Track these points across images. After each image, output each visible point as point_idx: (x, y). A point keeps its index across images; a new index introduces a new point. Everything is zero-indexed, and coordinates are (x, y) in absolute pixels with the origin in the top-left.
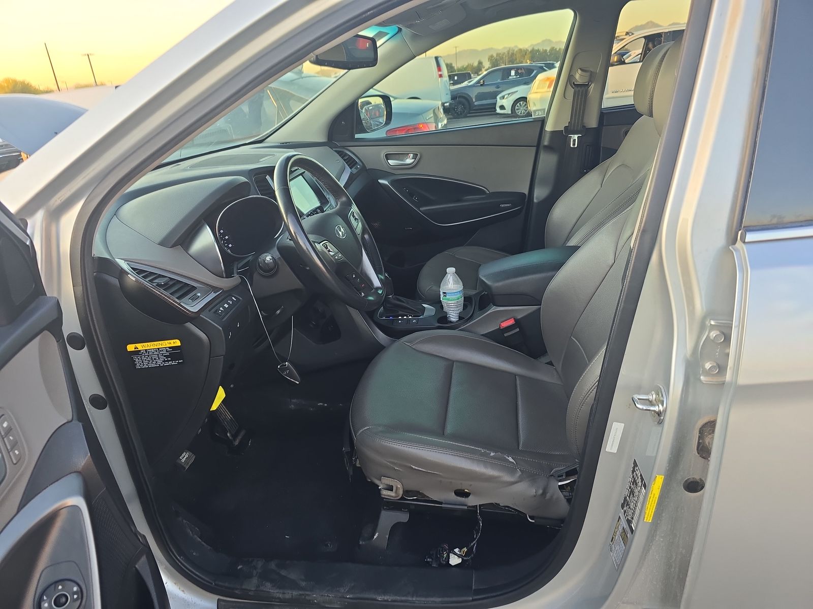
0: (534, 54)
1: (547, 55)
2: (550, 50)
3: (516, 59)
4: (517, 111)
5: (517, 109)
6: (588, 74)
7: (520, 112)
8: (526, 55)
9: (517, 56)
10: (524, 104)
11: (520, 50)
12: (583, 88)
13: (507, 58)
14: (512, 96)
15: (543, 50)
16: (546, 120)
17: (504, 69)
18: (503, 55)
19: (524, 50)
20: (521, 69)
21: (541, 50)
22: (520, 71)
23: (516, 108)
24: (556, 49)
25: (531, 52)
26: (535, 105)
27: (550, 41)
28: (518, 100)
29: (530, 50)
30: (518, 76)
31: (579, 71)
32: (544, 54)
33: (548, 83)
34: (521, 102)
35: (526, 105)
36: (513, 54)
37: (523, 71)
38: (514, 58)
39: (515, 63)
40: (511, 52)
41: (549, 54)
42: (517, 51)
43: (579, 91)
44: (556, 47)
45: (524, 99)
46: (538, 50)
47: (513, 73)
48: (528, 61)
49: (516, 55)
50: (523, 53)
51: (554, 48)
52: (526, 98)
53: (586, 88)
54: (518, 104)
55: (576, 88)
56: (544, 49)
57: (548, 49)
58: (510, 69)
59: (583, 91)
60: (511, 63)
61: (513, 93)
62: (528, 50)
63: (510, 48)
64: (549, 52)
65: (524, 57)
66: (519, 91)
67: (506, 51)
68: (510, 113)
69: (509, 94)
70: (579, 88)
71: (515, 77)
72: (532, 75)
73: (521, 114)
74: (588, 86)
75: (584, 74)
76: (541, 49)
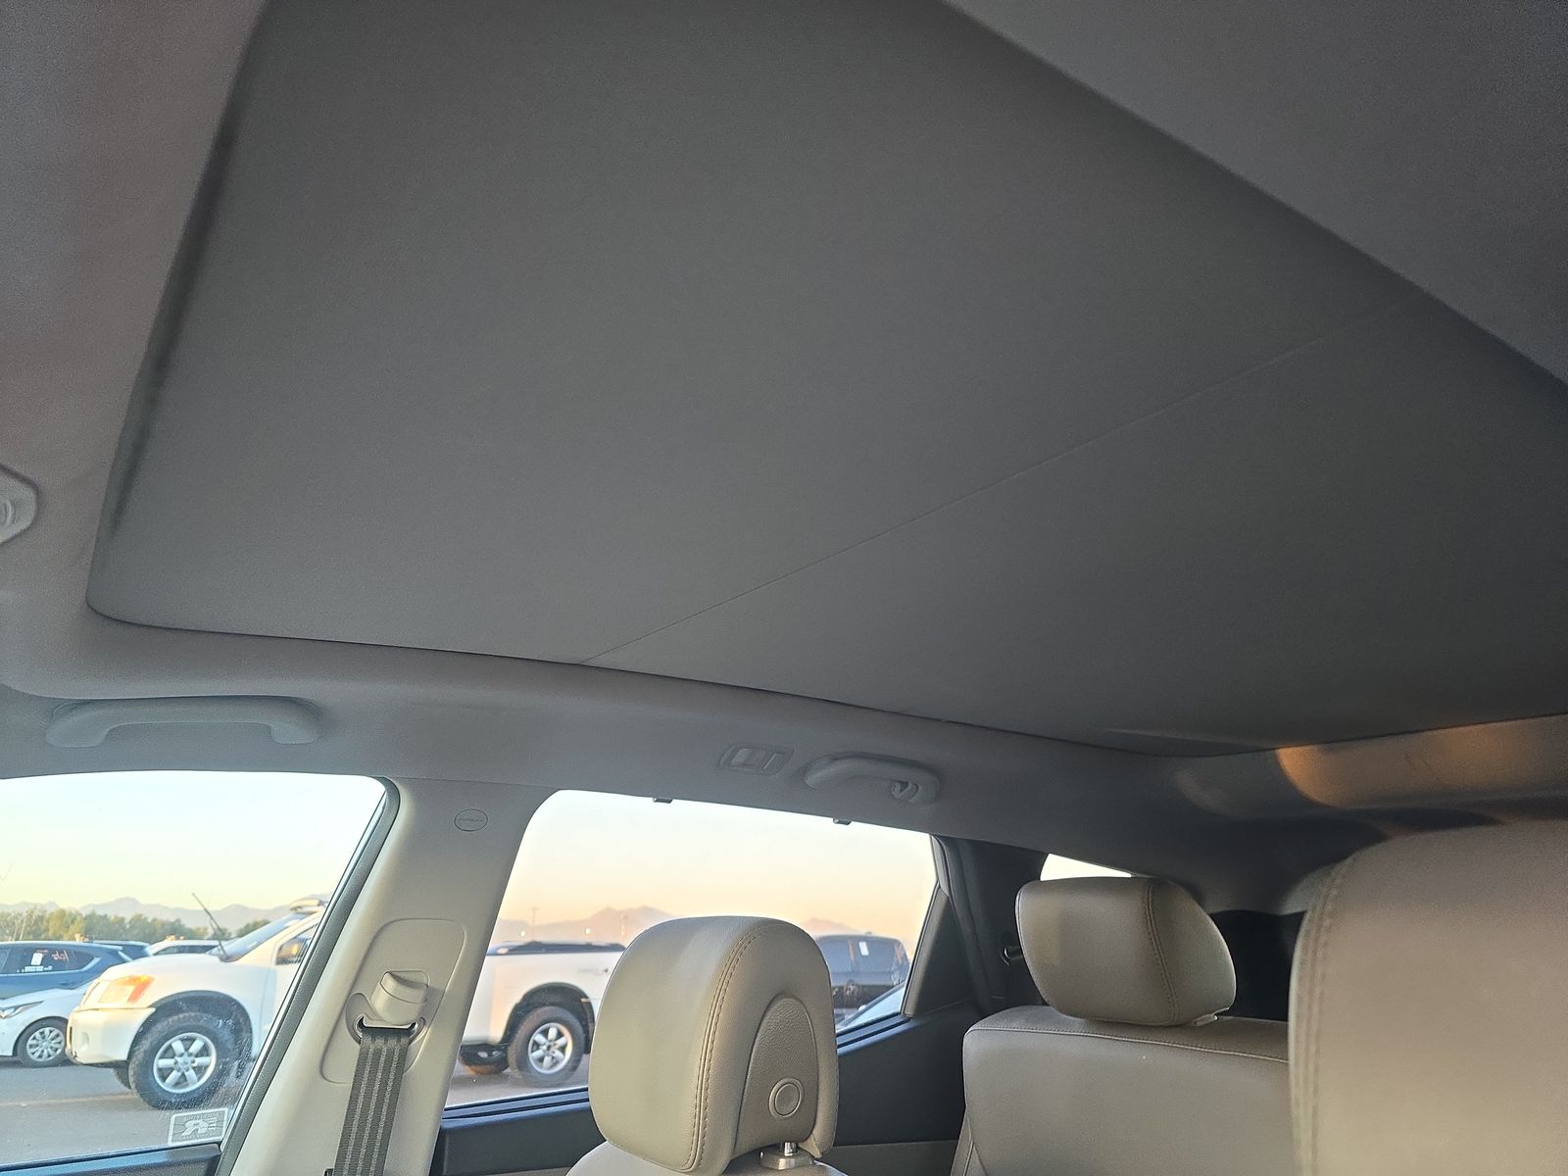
0: (94, 925)
1: (124, 928)
2: (132, 920)
3: (47, 930)
4: (30, 1051)
5: (31, 1046)
6: (415, 996)
7: (37, 1054)
8: (73, 922)
9: (51, 923)
10: (53, 1035)
11: (62, 914)
12: (392, 1042)
13: (24, 925)
14: (27, 1011)
15: (116, 917)
16: (225, 1161)
17: (13, 949)
18: (16, 918)
19: (71, 914)
20: (61, 952)
21: (112, 918)
22: (56, 957)
23: (30, 1042)
24: (146, 918)
25: (86, 918)
26: (86, 1037)
27: (134, 902)
28: (40, 1023)
29: (84, 915)
30: (50, 968)
31: (390, 983)
32: (117, 926)
33: (131, 989)
34: (47, 1030)
35: (58, 1035)
36: (41, 918)
37: (66, 956)
38: (43, 928)
39: (43, 936)
40: (37, 913)
41: (128, 926)
42: (52, 914)
43: (378, 1053)
44: (147, 916)
45: (60, 1022)
46: (106, 916)
47: (37, 958)
48: (77, 936)
49: (48, 922)
50: (66, 919)
51: (141, 915)
52: (66, 1021)
53: (404, 1040)
54: (37, 1034)
55: (367, 1040)
56: (120, 915)
57: (128, 917)
58: (31, 951)
59: (390, 1053)
60: (31, 937)
61: (27, 1006)
62: (81, 915)
63: (36, 905)
64: (130, 923)
65: (68, 927)
66: (50, 1002)
67: (24, 911)
68: (10, 1054)
69: (16, 1008)
70: (380, 1042)
71: (41, 968)
72: (85, 969)
73: (40, 1056)
74: (406, 1033)
75: (406, 992)
76: (111, 916)
